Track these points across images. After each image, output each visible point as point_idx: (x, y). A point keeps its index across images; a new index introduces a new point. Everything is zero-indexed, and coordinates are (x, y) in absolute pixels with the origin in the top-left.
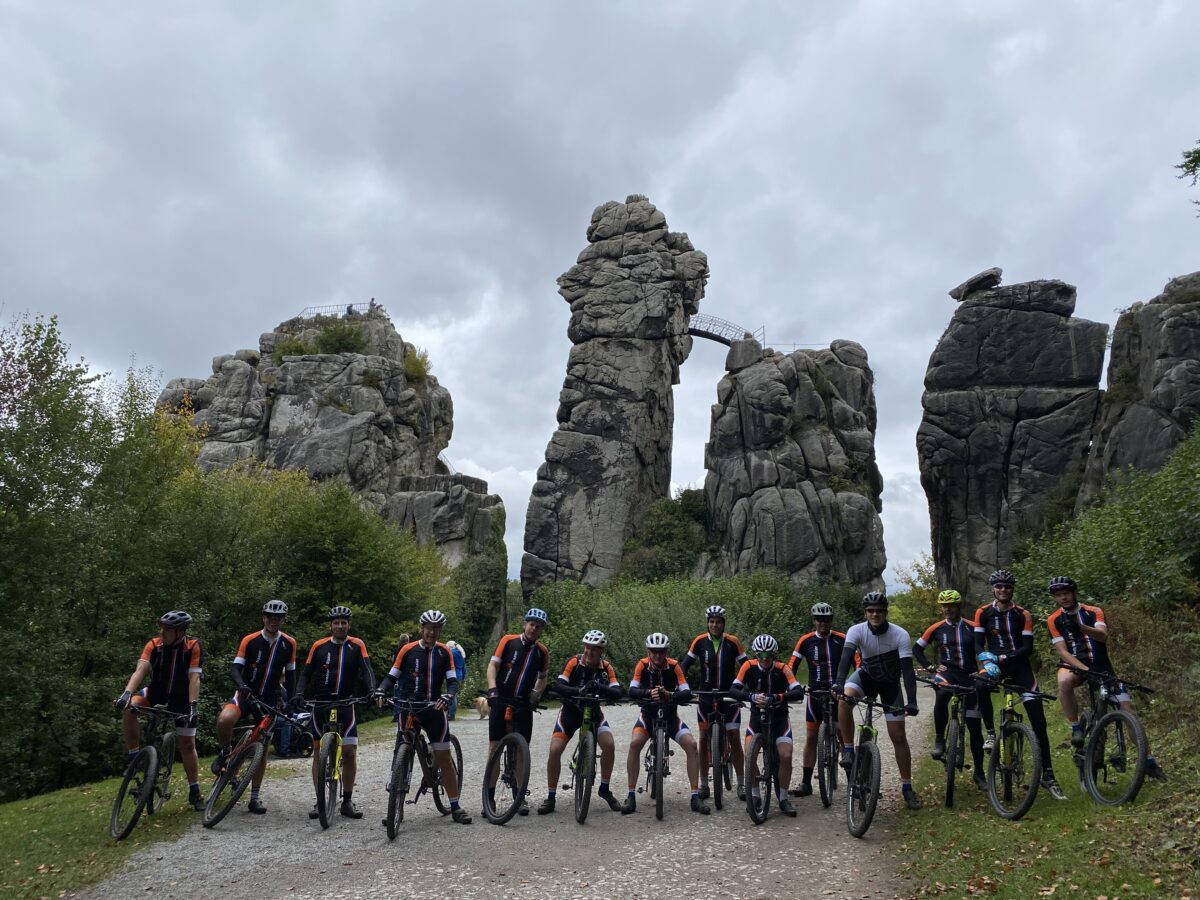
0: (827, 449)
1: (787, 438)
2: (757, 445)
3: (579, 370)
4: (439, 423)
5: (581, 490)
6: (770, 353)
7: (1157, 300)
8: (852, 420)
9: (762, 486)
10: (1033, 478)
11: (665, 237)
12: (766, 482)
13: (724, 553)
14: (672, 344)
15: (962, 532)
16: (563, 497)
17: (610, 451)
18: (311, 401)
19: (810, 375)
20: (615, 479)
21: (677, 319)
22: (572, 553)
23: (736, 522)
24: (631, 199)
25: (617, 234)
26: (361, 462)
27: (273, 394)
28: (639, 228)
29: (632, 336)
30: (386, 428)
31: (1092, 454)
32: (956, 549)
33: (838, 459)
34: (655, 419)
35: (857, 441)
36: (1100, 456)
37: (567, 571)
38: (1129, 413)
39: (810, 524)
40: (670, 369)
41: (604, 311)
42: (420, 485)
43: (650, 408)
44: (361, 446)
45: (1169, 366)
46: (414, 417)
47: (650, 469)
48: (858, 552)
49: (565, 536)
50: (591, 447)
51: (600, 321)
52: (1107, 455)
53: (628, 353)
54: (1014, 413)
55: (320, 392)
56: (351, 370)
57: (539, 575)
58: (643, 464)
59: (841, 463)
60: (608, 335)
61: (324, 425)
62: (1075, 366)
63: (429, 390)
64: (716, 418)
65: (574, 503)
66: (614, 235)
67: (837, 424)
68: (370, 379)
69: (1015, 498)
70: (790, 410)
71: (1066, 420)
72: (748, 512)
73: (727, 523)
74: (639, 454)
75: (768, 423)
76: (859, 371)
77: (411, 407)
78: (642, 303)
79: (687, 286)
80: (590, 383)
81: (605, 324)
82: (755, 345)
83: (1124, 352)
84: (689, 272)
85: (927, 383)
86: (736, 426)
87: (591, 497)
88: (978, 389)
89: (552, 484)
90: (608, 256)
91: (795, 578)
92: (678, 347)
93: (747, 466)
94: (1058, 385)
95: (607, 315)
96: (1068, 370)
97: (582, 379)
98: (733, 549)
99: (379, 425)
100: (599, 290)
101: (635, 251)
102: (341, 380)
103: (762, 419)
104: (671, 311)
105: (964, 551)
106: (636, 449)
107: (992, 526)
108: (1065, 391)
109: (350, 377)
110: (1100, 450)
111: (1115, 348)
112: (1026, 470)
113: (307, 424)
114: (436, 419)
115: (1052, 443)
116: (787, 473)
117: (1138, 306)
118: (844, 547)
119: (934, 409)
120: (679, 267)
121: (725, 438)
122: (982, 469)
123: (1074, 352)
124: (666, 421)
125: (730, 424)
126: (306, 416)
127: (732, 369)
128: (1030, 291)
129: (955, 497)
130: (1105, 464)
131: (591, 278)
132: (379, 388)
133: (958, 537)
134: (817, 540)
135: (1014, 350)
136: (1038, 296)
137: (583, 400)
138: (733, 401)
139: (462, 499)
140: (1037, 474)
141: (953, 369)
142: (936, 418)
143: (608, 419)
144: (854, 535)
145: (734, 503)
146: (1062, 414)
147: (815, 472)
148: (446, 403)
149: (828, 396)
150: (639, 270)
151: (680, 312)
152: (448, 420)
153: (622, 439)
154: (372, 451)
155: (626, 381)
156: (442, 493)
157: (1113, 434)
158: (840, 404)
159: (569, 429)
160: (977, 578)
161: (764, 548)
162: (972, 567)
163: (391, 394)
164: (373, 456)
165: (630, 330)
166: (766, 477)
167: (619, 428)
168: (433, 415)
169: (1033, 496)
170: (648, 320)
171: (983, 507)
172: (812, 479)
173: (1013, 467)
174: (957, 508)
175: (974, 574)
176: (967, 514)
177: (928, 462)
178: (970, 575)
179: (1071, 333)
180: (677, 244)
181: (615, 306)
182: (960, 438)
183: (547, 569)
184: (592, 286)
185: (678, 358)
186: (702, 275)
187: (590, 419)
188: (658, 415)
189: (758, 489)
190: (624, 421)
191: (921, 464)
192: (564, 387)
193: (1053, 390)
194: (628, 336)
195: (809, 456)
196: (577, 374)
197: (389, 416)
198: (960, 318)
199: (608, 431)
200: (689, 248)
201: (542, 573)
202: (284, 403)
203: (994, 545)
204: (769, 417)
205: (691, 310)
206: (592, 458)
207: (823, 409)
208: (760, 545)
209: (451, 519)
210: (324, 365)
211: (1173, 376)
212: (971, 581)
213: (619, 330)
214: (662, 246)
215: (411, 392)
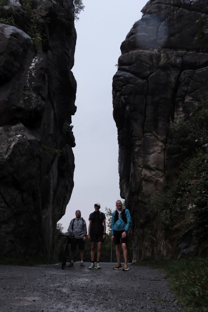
15: (139, 146)
88: (156, 50)
105: (140, 161)
107: (161, 141)
122: (157, 99)
129: (136, 120)
133: (136, 150)
160: (148, 180)
162: (146, 172)
171: (156, 127)
174: (137, 128)
175: (146, 178)
176: (144, 132)
177: (118, 94)
178: (143, 178)
193: (205, 54)
203: (162, 155)
212: (144, 183)
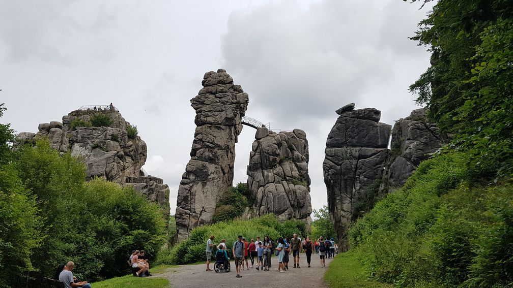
0: (292, 170)
1: (278, 165)
2: (267, 167)
3: (200, 136)
4: (141, 155)
5: (200, 183)
6: (271, 133)
7: (407, 119)
8: (300, 159)
9: (268, 183)
10: (364, 181)
11: (233, 87)
12: (270, 181)
13: (254, 207)
14: (235, 128)
15: (338, 200)
16: (193, 185)
17: (211, 168)
18: (88, 146)
19: (286, 142)
20: (213, 179)
21: (237, 119)
22: (196, 207)
23: (259, 196)
24: (219, 71)
25: (215, 84)
26: (111, 171)
27: (72, 142)
28: (223, 83)
29: (220, 124)
30: (121, 157)
31: (385, 172)
32: (336, 206)
33: (296, 173)
34: (229, 156)
35: (302, 167)
36: (387, 174)
37: (194, 214)
38: (397, 159)
39: (286, 197)
40: (234, 137)
41: (209, 114)
42: (135, 180)
43: (227, 152)
44: (111, 165)
45: (411, 143)
46: (132, 153)
47: (226, 175)
48: (302, 207)
49: (193, 200)
50: (204, 166)
51: (208, 118)
52: (389, 174)
53: (219, 131)
54: (358, 157)
55: (92, 142)
56: (106, 134)
57: (183, 216)
58: (224, 173)
59: (297, 175)
60: (211, 124)
61: (94, 156)
62: (379, 140)
63: (137, 142)
64: (251, 157)
65: (197, 188)
66: (213, 85)
67: (295, 160)
68: (114, 138)
69: (358, 188)
70: (279, 155)
71: (376, 160)
72: (264, 192)
73: (256, 197)
74: (222, 170)
75: (271, 159)
76: (303, 141)
77: (131, 149)
78: (224, 112)
79: (241, 106)
80: (204, 142)
81: (210, 119)
82: (266, 129)
83: (396, 137)
84: (242, 101)
85: (327, 144)
86: (259, 160)
87: (204, 185)
88: (345, 147)
89: (188, 181)
90: (211, 93)
91: (280, 216)
92: (238, 129)
93: (263, 175)
94: (374, 147)
95: (211, 116)
96: (377, 142)
97: (201, 140)
98: (258, 206)
99: (118, 156)
100: (208, 106)
101: (222, 92)
102: (101, 138)
103: (269, 158)
104: (235, 116)
105: (339, 207)
106: (222, 168)
107: (349, 198)
108: (376, 149)
109: (105, 137)
110: (387, 172)
111: (393, 135)
112: (362, 177)
113: (87, 155)
114: (141, 153)
115: (371, 168)
116: (278, 178)
117: (401, 120)
118: (297, 205)
119: (329, 154)
120: (238, 99)
121: (255, 164)
122: (346, 177)
123: (379, 135)
124: (233, 157)
125: (258, 159)
126: (86, 152)
127: (257, 138)
128: (364, 112)
129: (336, 187)
130: (389, 177)
131: (204, 101)
132: (118, 141)
133: (337, 202)
134: (288, 203)
135: (358, 134)
136: (367, 114)
137: (201, 148)
138: (258, 151)
139: (153, 187)
140: (365, 179)
141: (336, 140)
142: (330, 158)
143: (211, 156)
144: (301, 201)
145: (258, 189)
146: (374, 157)
147: (287, 178)
148: (144, 147)
149: (292, 150)
150: (223, 99)
151: (238, 116)
152: (145, 154)
153: (216, 164)
154: (115, 167)
155: (219, 141)
156: (145, 184)
157: (391, 166)
158: (296, 153)
159: (195, 159)
160: (343, 217)
161: (269, 205)
162: (342, 212)
163: (123, 144)
164: (116, 169)
165: (220, 122)
166: (270, 179)
167: (215, 159)
168: (139, 152)
169: (364, 187)
170: (227, 119)
171: (346, 191)
172: (286, 180)
173: (357, 176)
174: (337, 191)
175: (343, 215)
176: (340, 193)
177: (327, 174)
178: (341, 215)
179: (378, 128)
180: (238, 89)
181: (214, 113)
182: (338, 165)
183: (186, 213)
184: (205, 104)
185: (237, 133)
186: (247, 102)
187: (204, 156)
188: (230, 155)
189: (267, 184)
190: (217, 157)
191: (324, 174)
192: (193, 143)
193: (372, 149)
194: (219, 124)
195: (285, 172)
196: (199, 138)
197: (122, 153)
198: (339, 121)
199: (211, 160)
200: (241, 91)
201: (184, 215)
202: (77, 146)
203: (350, 205)
204: (271, 158)
205: (242, 115)
206: (204, 170)
207: (290, 154)
208: (268, 204)
209: (149, 194)
210: (94, 131)
211: (412, 147)
213: (215, 122)
214: (232, 90)
215: (131, 143)
